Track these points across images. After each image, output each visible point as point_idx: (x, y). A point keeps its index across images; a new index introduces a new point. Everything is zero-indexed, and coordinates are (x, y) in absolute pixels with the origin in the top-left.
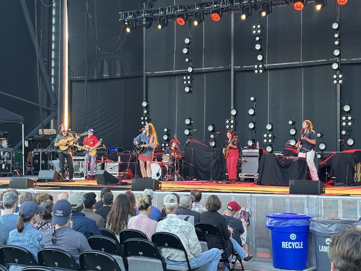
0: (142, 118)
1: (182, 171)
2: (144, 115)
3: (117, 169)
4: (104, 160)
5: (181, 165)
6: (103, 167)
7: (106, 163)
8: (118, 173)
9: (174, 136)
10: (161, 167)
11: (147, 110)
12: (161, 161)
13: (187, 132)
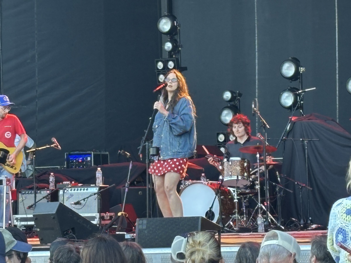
0: (160, 65)
1: (279, 203)
2: (166, 56)
3: (94, 203)
4: (57, 181)
5: (275, 187)
7: (61, 192)
8: (97, 215)
10: (216, 194)
11: (173, 41)
12: (217, 179)
13: (287, 99)
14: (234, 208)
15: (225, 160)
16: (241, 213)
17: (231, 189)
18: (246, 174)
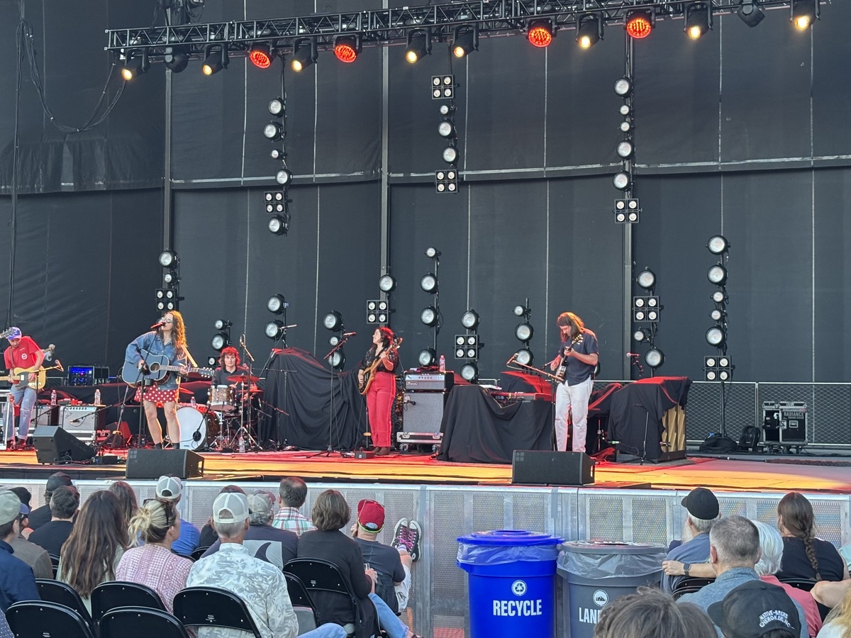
0: (160, 294)
1: (259, 426)
2: (165, 287)
3: (92, 421)
4: (59, 398)
5: (256, 412)
6: (54, 418)
7: (62, 408)
8: (94, 432)
9: (241, 340)
10: (204, 418)
11: (173, 275)
12: (205, 403)
13: (272, 330)
14: (219, 430)
15: (213, 387)
16: (225, 434)
17: (218, 413)
18: (231, 400)
